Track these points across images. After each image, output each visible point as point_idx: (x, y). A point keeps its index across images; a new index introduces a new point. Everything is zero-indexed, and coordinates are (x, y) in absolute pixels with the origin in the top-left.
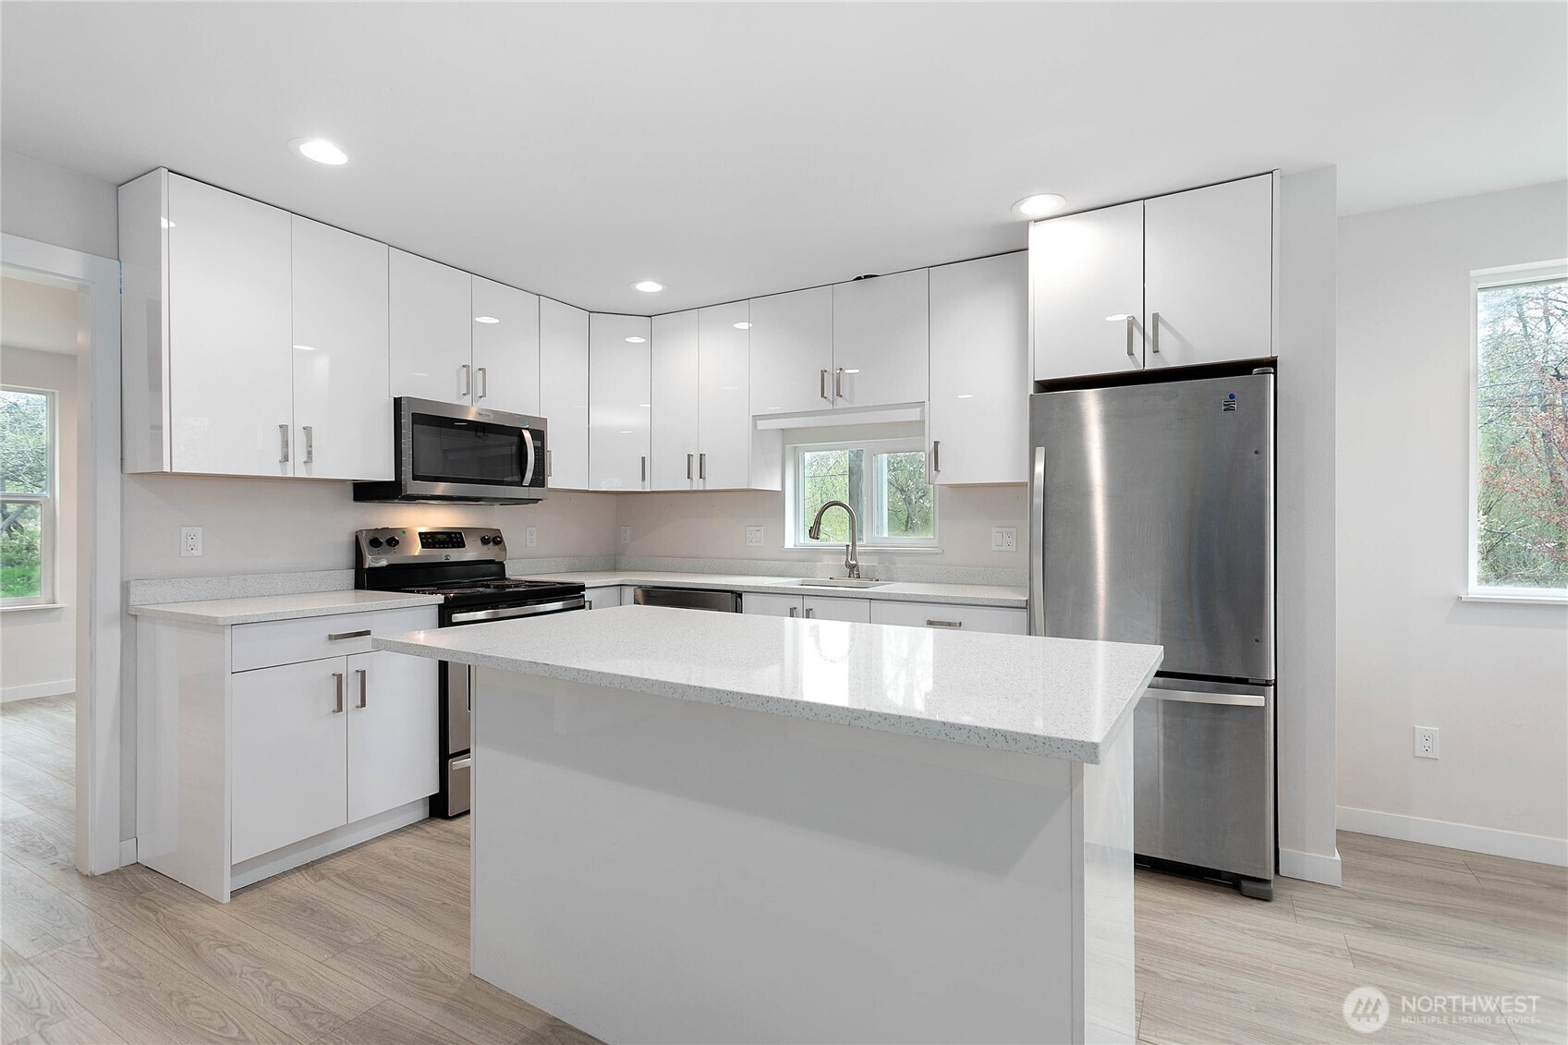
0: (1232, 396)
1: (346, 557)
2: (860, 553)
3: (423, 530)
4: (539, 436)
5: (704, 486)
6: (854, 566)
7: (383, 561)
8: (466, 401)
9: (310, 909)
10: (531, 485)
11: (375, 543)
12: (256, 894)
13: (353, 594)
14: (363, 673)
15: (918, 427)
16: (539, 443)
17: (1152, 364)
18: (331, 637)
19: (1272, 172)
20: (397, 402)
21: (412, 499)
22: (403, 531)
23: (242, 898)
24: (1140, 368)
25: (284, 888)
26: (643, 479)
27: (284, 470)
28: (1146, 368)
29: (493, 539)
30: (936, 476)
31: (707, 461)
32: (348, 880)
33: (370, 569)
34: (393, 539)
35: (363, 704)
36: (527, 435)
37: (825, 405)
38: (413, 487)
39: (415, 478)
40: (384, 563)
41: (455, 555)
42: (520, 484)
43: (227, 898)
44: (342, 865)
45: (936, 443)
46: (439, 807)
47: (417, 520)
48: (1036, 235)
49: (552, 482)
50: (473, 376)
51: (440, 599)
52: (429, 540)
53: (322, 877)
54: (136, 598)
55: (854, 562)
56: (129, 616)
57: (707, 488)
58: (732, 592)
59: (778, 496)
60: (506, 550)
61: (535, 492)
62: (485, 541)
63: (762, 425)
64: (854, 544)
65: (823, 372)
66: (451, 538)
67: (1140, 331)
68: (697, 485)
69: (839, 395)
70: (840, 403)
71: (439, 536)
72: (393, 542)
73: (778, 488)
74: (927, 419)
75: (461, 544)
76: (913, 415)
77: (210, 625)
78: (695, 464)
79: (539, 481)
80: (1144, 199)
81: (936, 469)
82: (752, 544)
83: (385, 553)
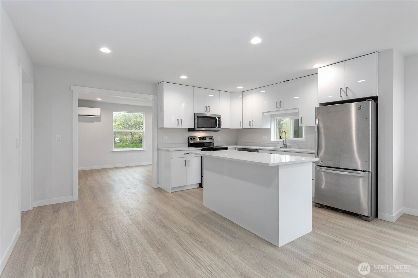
0: (361, 106)
1: (187, 141)
2: (287, 142)
3: (199, 136)
4: (219, 118)
5: (253, 127)
6: (285, 145)
7: (192, 142)
8: (206, 113)
9: (181, 195)
10: (218, 128)
11: (191, 139)
12: (174, 193)
13: (188, 147)
14: (189, 160)
15: (297, 114)
16: (219, 120)
17: (346, 99)
18: (184, 154)
19: (375, 52)
20: (195, 114)
21: (197, 131)
22: (196, 137)
23: (173, 193)
24: (343, 100)
25: (178, 193)
26: (241, 126)
27: (178, 127)
28: (345, 100)
29: (212, 138)
30: (302, 125)
31: (254, 122)
32: (187, 193)
33: (190, 143)
34: (194, 138)
35: (189, 166)
36: (217, 118)
37: (277, 109)
38: (197, 129)
39: (197, 127)
40: (193, 142)
41: (205, 141)
42: (216, 128)
43: (171, 193)
44: (186, 191)
45: (301, 117)
46: (201, 185)
47: (199, 135)
48: (319, 71)
49: (222, 127)
50: (207, 108)
51: (201, 149)
52: (200, 138)
53: (183, 192)
54: (159, 147)
55: (285, 144)
56: (158, 150)
57: (254, 128)
58: (256, 149)
59: (269, 130)
60: (214, 140)
61: (219, 129)
62: (210, 139)
63: (265, 114)
64: (285, 140)
65: (277, 102)
66: (204, 138)
67: (343, 91)
68: (252, 127)
69: (280, 107)
70: (281, 109)
71: (202, 138)
72: (194, 139)
73: (270, 128)
74: (299, 112)
75: (206, 139)
76: (297, 111)
77: (169, 151)
78: (251, 123)
79: (219, 127)
80: (344, 61)
81: (301, 123)
82: (264, 140)
83: (193, 141)
